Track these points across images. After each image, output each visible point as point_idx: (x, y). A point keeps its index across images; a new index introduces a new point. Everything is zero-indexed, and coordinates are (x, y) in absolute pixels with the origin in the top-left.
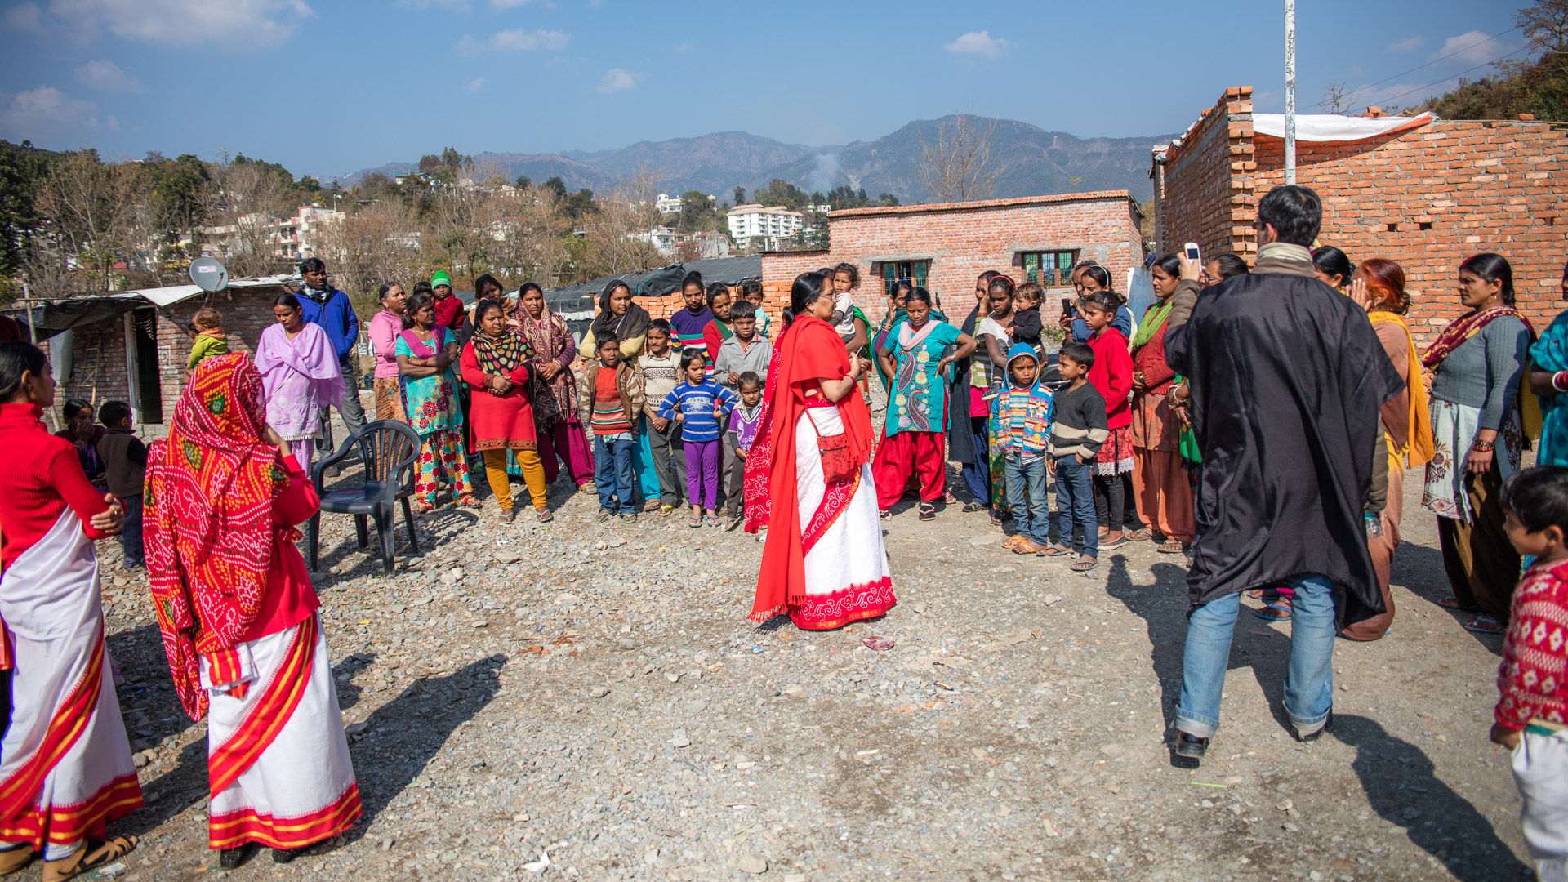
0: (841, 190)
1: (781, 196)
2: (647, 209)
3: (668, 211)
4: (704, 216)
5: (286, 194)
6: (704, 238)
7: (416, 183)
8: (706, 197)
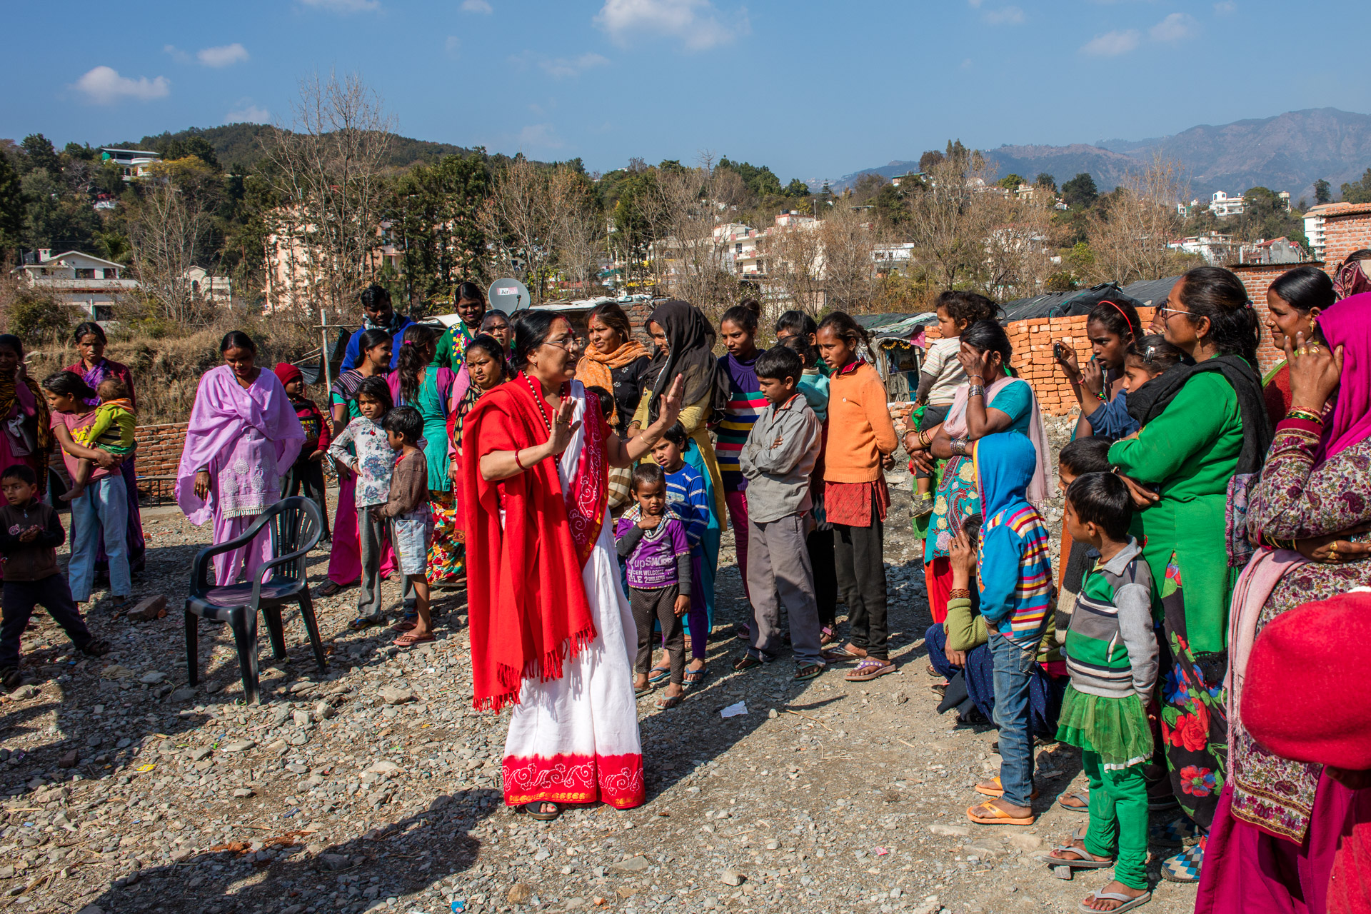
2: (1197, 210)
3: (1226, 212)
4: (1270, 219)
5: (769, 200)
6: (1267, 247)
7: (914, 183)
8: (1276, 194)
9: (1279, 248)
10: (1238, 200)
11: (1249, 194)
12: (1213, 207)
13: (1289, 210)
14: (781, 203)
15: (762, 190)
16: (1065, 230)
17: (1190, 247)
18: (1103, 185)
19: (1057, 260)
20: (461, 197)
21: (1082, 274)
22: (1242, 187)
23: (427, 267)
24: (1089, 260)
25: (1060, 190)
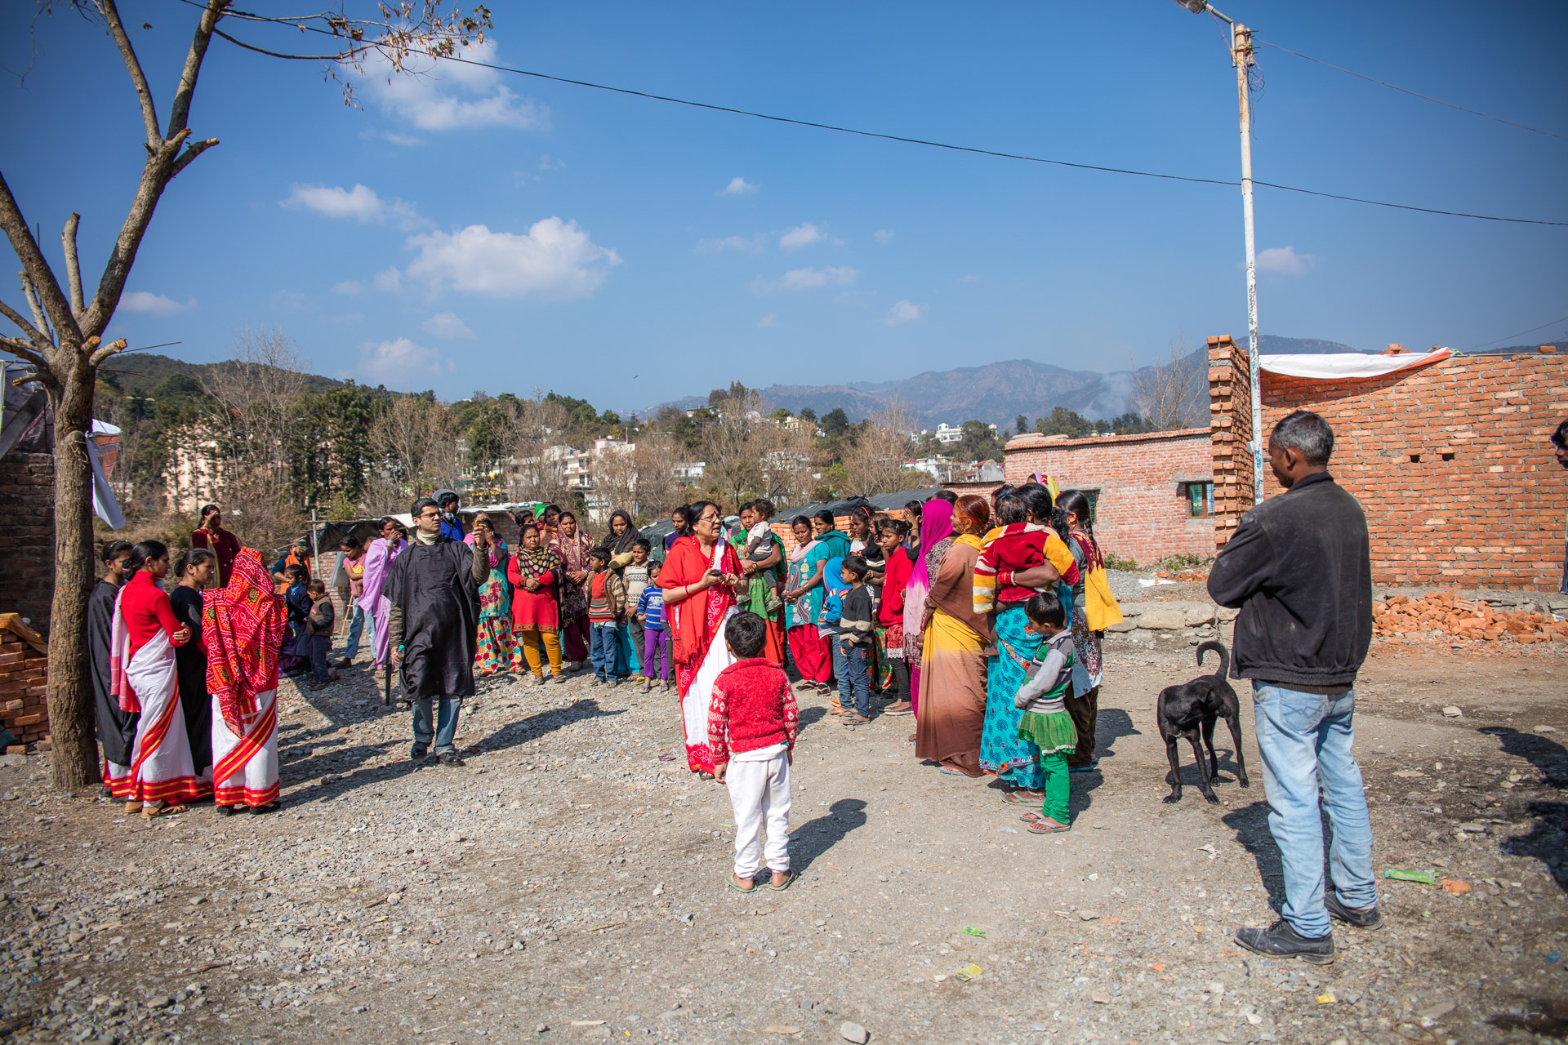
0: (1126, 417)
1: (1064, 424)
2: (927, 437)
3: (948, 440)
4: (984, 445)
5: (588, 427)
6: (980, 467)
7: (705, 416)
8: (986, 426)
9: (989, 468)
10: (958, 430)
11: (966, 426)
12: (938, 436)
13: (996, 438)
14: (598, 429)
15: (582, 418)
16: (825, 455)
17: (921, 466)
18: (853, 419)
19: (818, 476)
20: (340, 421)
21: (838, 487)
22: (961, 420)
23: (311, 477)
24: (844, 477)
25: (819, 422)
